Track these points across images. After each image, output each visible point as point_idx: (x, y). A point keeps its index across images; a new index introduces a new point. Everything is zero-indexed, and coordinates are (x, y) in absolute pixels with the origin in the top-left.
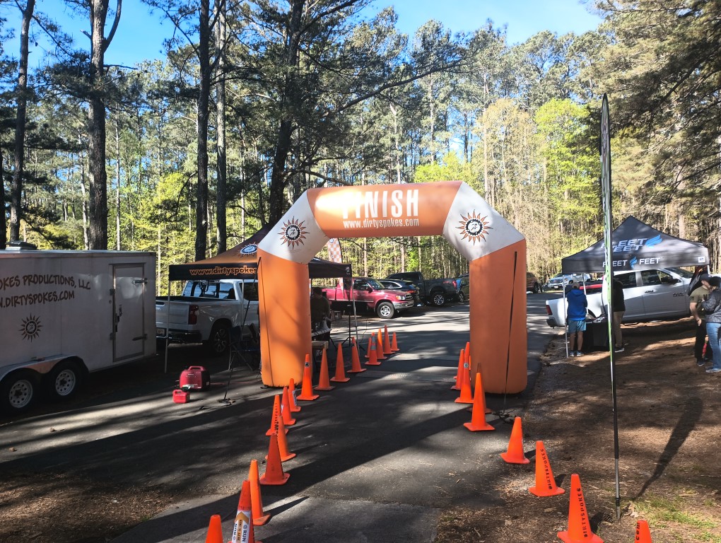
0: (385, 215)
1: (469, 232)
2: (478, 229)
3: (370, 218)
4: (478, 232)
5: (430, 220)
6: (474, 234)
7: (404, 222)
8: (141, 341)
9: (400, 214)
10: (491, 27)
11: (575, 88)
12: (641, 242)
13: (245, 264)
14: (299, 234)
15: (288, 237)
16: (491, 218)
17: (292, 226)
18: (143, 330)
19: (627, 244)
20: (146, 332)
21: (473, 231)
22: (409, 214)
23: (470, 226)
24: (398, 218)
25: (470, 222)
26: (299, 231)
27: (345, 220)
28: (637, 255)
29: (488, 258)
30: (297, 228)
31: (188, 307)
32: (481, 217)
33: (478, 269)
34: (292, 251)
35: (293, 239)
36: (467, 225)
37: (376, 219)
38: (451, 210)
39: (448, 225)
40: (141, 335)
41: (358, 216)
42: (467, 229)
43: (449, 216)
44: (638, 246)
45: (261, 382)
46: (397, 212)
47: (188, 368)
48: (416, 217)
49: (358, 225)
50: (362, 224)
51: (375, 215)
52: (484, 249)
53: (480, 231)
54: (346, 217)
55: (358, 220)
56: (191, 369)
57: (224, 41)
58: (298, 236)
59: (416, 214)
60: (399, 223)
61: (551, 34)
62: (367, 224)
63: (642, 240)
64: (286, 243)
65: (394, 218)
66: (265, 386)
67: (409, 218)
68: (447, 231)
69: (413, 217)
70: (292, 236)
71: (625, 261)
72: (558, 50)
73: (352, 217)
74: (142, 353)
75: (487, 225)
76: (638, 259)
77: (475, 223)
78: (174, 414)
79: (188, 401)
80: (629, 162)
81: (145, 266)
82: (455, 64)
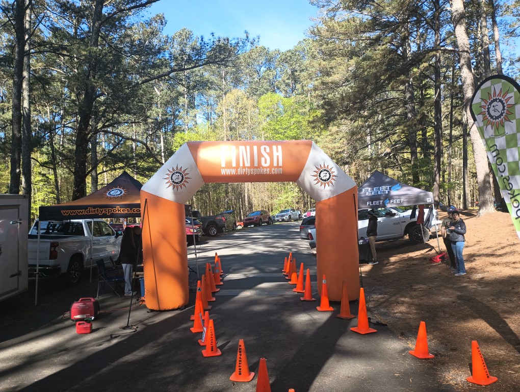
0: (256, 165)
1: (321, 179)
2: (328, 177)
3: (244, 167)
4: (328, 179)
5: (291, 168)
6: (325, 180)
7: (270, 171)
8: (16, 277)
9: (268, 164)
10: (247, 37)
11: (282, 86)
12: (388, 188)
13: (118, 205)
14: (182, 179)
15: (173, 182)
16: (336, 169)
17: (176, 173)
18: (18, 268)
19: (379, 189)
20: (20, 269)
21: (324, 178)
22: (275, 164)
23: (322, 175)
24: (266, 168)
25: (321, 171)
26: (182, 176)
27: (223, 168)
28: (388, 197)
29: (335, 199)
30: (181, 174)
31: (49, 244)
32: (329, 168)
33: (327, 207)
34: (176, 194)
35: (178, 183)
36: (320, 174)
37: (248, 167)
38: (308, 162)
39: (305, 173)
40: (16, 272)
41: (234, 165)
42: (320, 177)
43: (306, 166)
44: (387, 191)
45: (145, 307)
46: (266, 163)
47: (78, 300)
48: (280, 167)
49: (233, 172)
50: (237, 172)
51: (248, 164)
52: (332, 192)
53: (329, 178)
54: (223, 165)
55: (234, 168)
56: (82, 300)
57: (30, 22)
58: (182, 181)
59: (281, 164)
60: (267, 171)
61: (265, 49)
62: (241, 172)
63: (388, 187)
64: (171, 187)
65: (263, 167)
66: (150, 310)
67: (275, 167)
68: (304, 177)
69: (278, 167)
70: (176, 181)
71: (381, 201)
72: (269, 60)
73: (229, 165)
74: (17, 289)
75: (334, 174)
76: (390, 200)
77: (325, 172)
78: (88, 345)
79: (93, 331)
80: (330, 137)
81: (20, 207)
82: (223, 60)
